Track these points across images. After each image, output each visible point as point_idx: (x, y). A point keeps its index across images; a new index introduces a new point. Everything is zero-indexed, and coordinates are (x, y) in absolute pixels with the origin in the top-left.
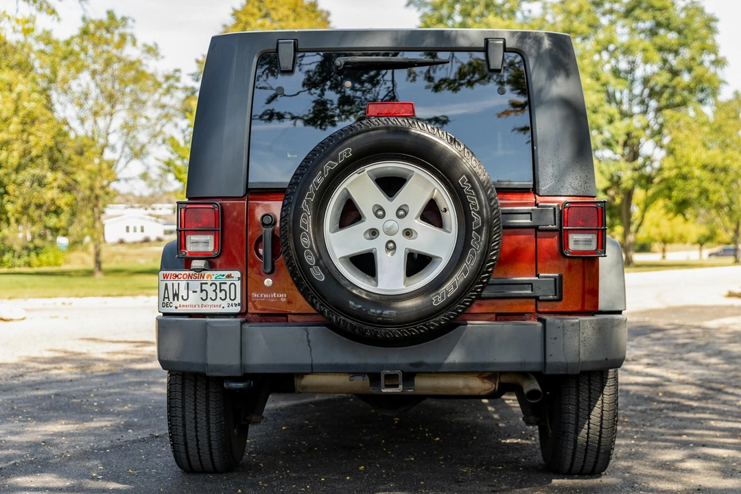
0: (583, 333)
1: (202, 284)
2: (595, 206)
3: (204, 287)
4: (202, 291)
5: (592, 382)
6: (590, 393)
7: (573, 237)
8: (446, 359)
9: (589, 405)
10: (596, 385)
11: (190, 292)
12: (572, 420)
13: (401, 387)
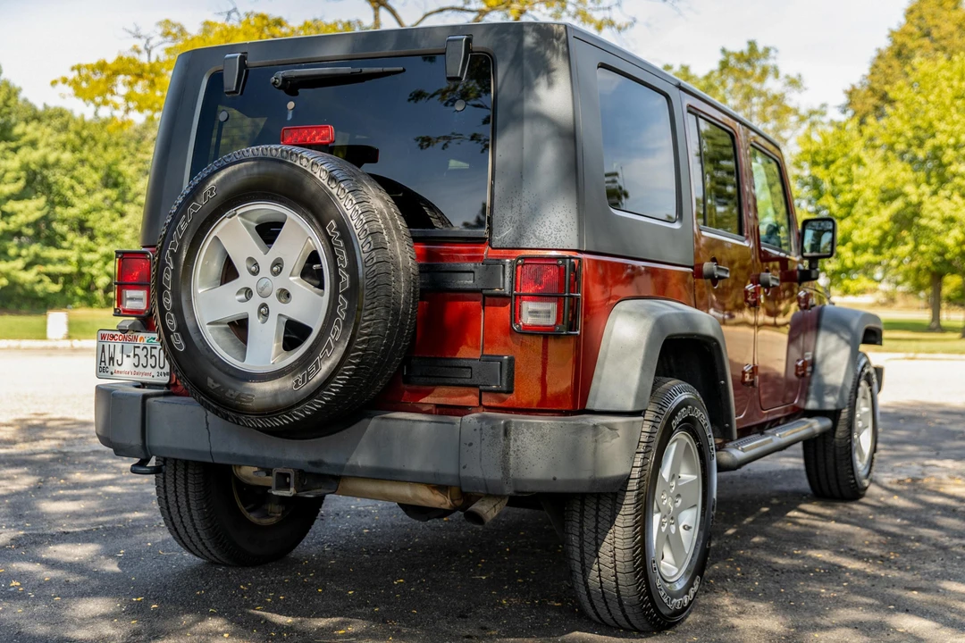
0: (516, 440)
1: (135, 347)
2: (555, 262)
3: (137, 351)
4: (135, 355)
5: (601, 507)
6: (597, 522)
7: (528, 306)
8: (348, 459)
9: (596, 538)
10: (605, 512)
11: (125, 356)
12: (576, 554)
13: (292, 490)
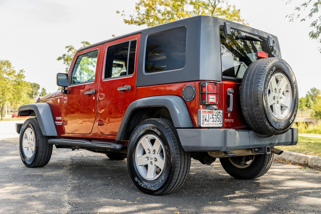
1: (213, 115)
4: (213, 118)
11: (209, 118)
